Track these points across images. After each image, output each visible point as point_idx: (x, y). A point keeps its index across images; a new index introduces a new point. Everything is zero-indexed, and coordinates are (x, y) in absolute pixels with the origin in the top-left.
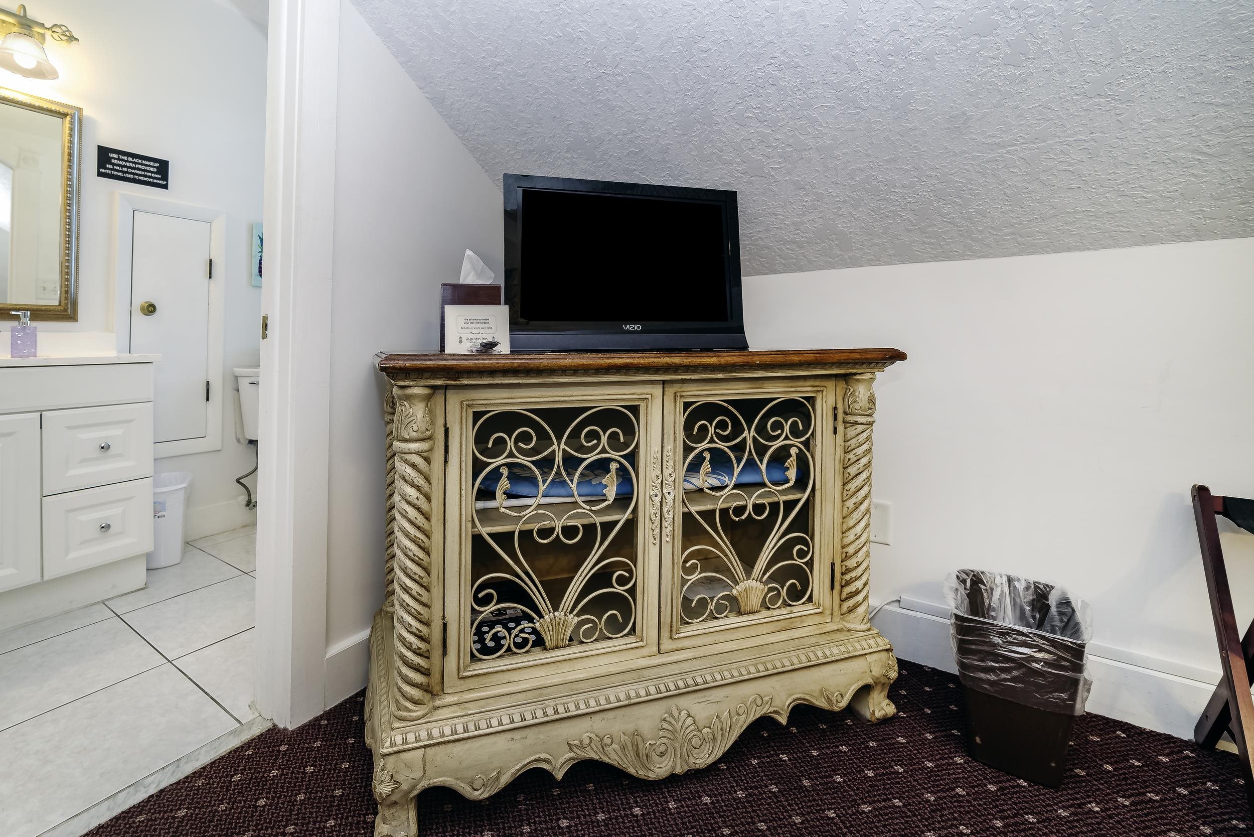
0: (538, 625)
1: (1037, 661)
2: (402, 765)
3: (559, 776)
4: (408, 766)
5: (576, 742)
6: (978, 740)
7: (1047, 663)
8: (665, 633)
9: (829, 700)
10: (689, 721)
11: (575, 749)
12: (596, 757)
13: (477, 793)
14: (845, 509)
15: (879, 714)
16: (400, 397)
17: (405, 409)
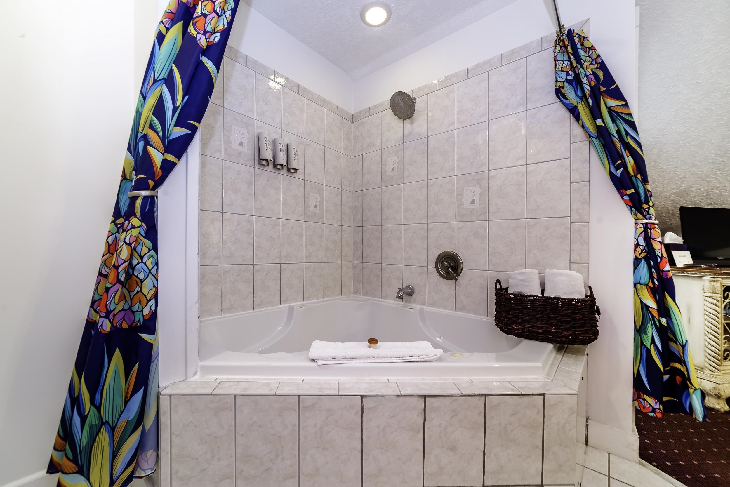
16: (712, 281)
17: (715, 284)
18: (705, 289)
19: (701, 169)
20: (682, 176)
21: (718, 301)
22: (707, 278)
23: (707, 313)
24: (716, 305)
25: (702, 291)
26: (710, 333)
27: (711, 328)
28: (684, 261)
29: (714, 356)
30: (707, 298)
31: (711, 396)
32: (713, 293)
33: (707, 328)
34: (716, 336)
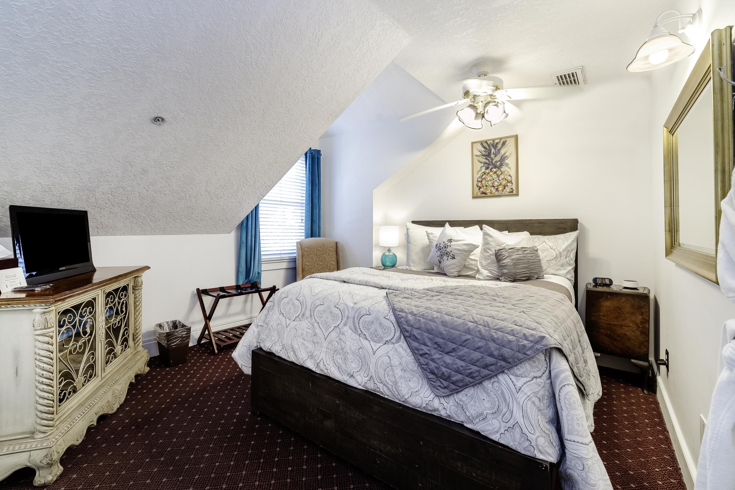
0: (75, 384)
1: (183, 335)
2: (58, 446)
3: (95, 424)
4: (60, 445)
5: (97, 412)
6: (171, 361)
7: (186, 334)
8: (103, 371)
9: (140, 371)
10: (118, 391)
11: (98, 414)
12: (102, 413)
13: (79, 441)
14: (136, 316)
15: (147, 371)
16: (44, 313)
17: (48, 316)
18: (36, 325)
19: (39, 159)
20: (15, 162)
21: (52, 337)
22: (38, 310)
23: (38, 358)
24: (48, 343)
25: (33, 329)
26: (42, 383)
27: (42, 376)
28: (12, 284)
29: (46, 411)
30: (37, 337)
31: (42, 467)
32: (45, 329)
33: (38, 378)
34: (49, 384)
